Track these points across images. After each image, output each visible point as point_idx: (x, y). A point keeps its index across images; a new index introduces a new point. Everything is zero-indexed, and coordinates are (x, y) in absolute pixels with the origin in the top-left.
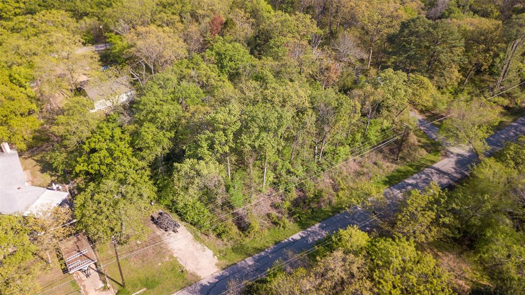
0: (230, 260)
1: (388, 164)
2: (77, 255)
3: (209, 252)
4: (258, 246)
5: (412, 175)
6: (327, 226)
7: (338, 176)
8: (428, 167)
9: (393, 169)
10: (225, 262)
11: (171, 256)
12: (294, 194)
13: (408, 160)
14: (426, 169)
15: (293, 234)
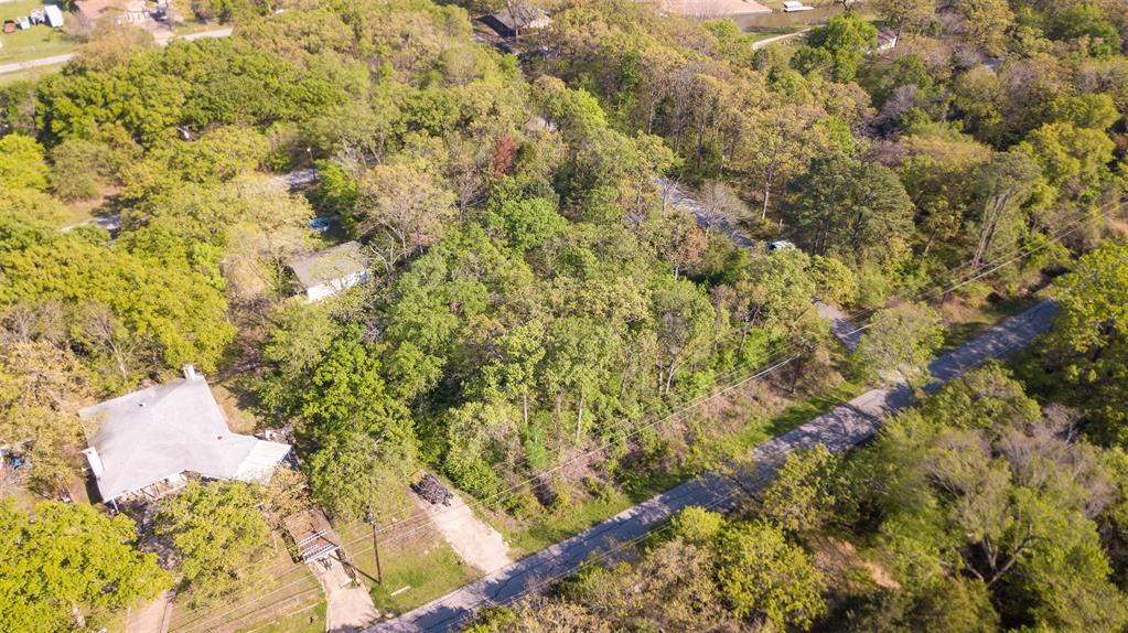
0: (526, 548)
1: (778, 399)
2: (313, 538)
3: (497, 536)
4: (567, 527)
5: (813, 418)
6: (671, 499)
7: (695, 419)
8: (841, 404)
9: (783, 408)
10: (519, 551)
11: (443, 542)
12: (625, 449)
13: (811, 392)
14: (838, 408)
15: (620, 511)
